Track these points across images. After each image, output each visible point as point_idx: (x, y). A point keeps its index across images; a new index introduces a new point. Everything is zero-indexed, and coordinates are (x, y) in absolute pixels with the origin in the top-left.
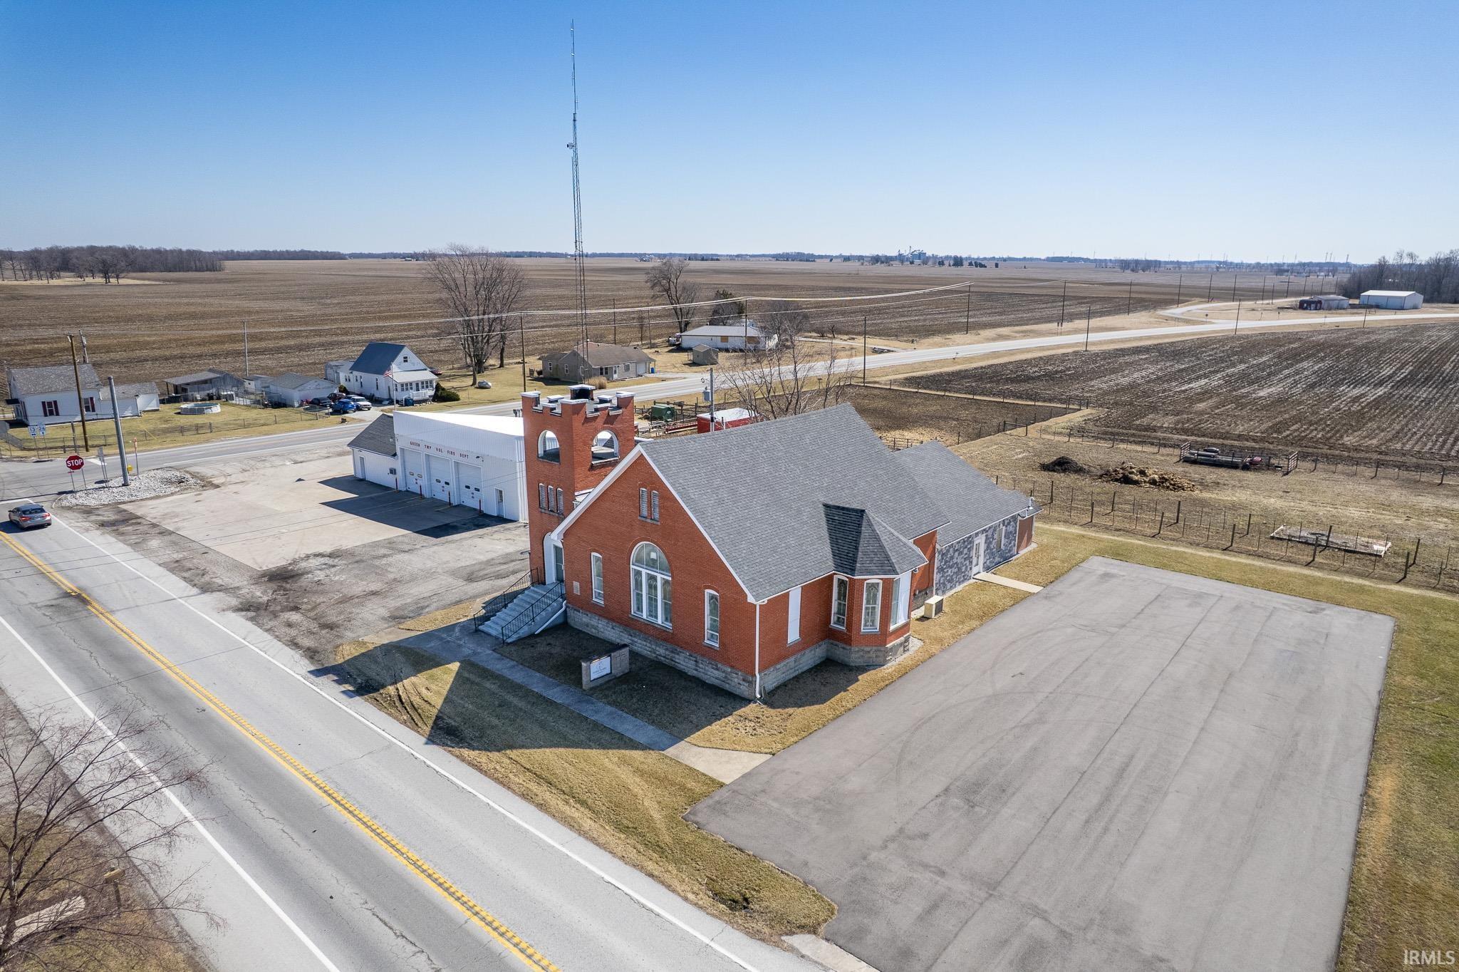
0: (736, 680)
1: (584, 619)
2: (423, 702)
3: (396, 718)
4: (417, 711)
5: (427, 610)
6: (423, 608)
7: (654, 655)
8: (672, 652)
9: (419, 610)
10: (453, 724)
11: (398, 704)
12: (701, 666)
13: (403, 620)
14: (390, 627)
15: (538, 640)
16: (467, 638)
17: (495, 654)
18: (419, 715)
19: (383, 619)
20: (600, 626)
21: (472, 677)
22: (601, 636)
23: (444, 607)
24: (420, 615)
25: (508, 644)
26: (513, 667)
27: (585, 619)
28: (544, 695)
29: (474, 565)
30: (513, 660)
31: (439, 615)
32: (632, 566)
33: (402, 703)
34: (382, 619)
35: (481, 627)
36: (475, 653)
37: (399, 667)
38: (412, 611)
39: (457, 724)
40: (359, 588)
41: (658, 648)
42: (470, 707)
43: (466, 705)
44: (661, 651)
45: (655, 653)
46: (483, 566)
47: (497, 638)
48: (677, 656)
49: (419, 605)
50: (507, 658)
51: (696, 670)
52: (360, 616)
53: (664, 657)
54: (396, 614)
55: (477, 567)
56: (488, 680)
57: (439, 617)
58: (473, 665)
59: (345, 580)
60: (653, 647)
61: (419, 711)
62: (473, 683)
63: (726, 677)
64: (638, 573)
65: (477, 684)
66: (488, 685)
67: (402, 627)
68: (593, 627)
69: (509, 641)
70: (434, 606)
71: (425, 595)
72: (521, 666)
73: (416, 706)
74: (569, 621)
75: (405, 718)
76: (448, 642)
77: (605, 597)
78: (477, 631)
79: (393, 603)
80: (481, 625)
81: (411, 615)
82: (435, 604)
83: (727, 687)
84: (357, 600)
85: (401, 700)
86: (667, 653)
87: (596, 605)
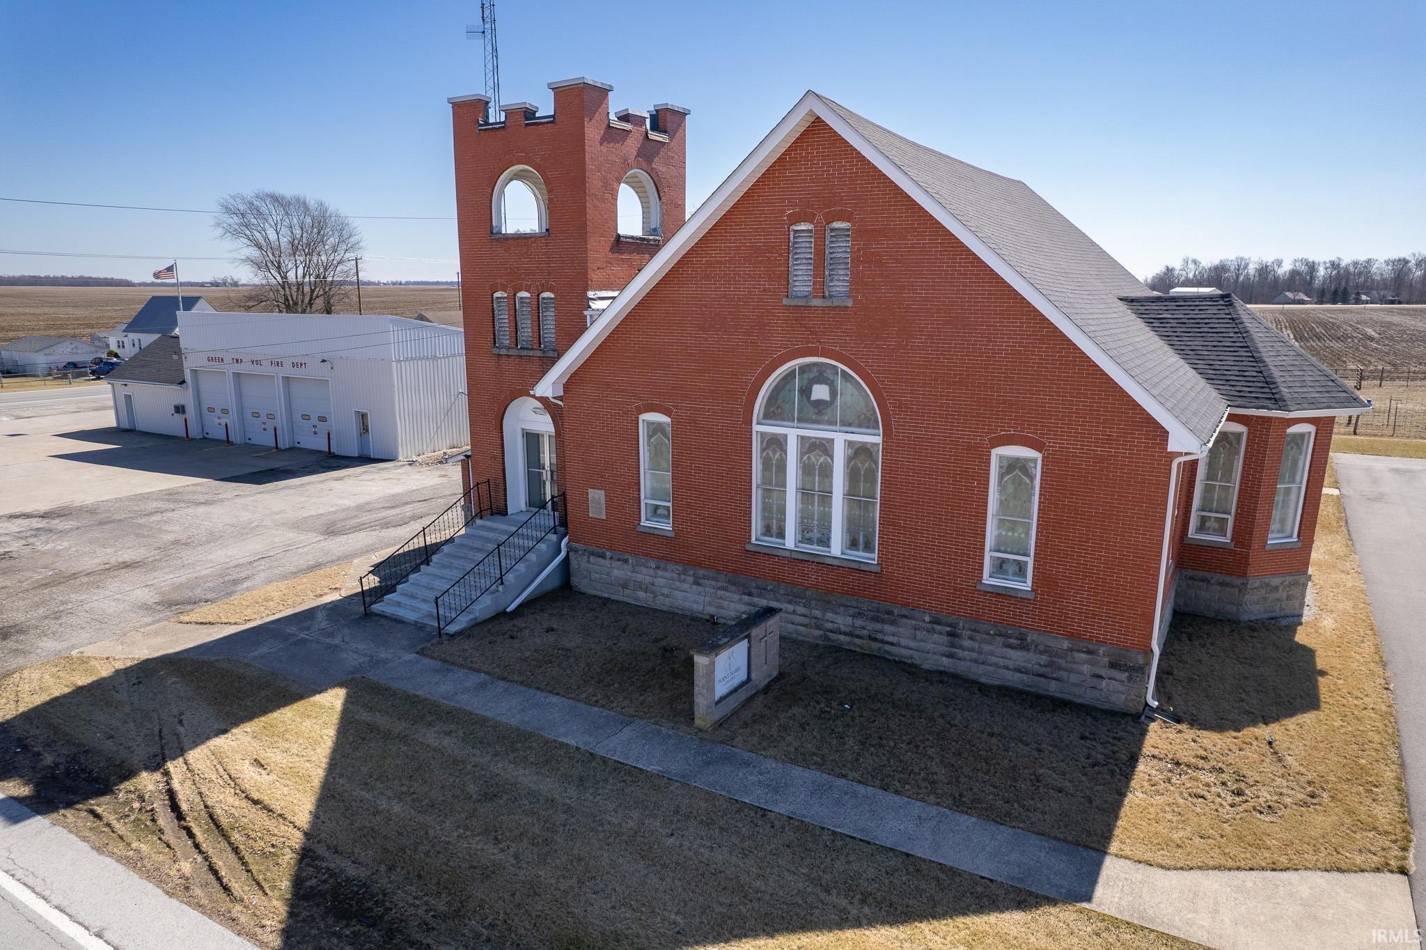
0: (1086, 668)
1: (616, 572)
2: (244, 803)
3: (154, 875)
4: (226, 837)
5: (245, 585)
6: (236, 582)
7: (817, 633)
8: (875, 619)
9: (228, 585)
10: (352, 871)
11: (165, 819)
12: (967, 643)
13: (189, 607)
14: (159, 621)
15: (520, 622)
16: (346, 631)
17: (426, 661)
18: (236, 850)
19: (146, 607)
20: (661, 581)
21: (382, 721)
22: (662, 603)
23: (284, 577)
24: (230, 594)
25: (452, 636)
26: (482, 686)
27: (619, 572)
28: (600, 751)
29: (335, 512)
30: (478, 671)
31: (275, 591)
32: (756, 428)
33: (180, 816)
34: (140, 608)
35: (377, 607)
36: (375, 663)
37: (175, 711)
38: (212, 590)
39: (363, 873)
40: (93, 559)
41: (829, 615)
42: (397, 808)
43: (383, 804)
44: (842, 621)
45: (818, 627)
46: (352, 514)
47: (419, 627)
48: (888, 628)
49: (227, 579)
50: (462, 666)
51: (951, 656)
52: (87, 607)
53: (850, 634)
54: (176, 596)
55: (341, 516)
56: (430, 724)
57: (276, 595)
58: (375, 689)
59: (67, 549)
60: (818, 613)
61: (236, 837)
62: (387, 735)
63: (1050, 665)
64: (777, 443)
65: (403, 738)
66: (430, 737)
67: (187, 619)
68: (640, 586)
69: (452, 629)
70: (260, 577)
71: (241, 561)
72: (502, 683)
73: (224, 821)
74: (575, 581)
75: (186, 867)
76: (304, 641)
77: (680, 512)
78: (368, 615)
79: (167, 579)
80: (374, 603)
81: (209, 596)
82: (262, 575)
83: (1053, 688)
84: (85, 579)
85: (175, 807)
86: (859, 622)
87: (651, 534)
